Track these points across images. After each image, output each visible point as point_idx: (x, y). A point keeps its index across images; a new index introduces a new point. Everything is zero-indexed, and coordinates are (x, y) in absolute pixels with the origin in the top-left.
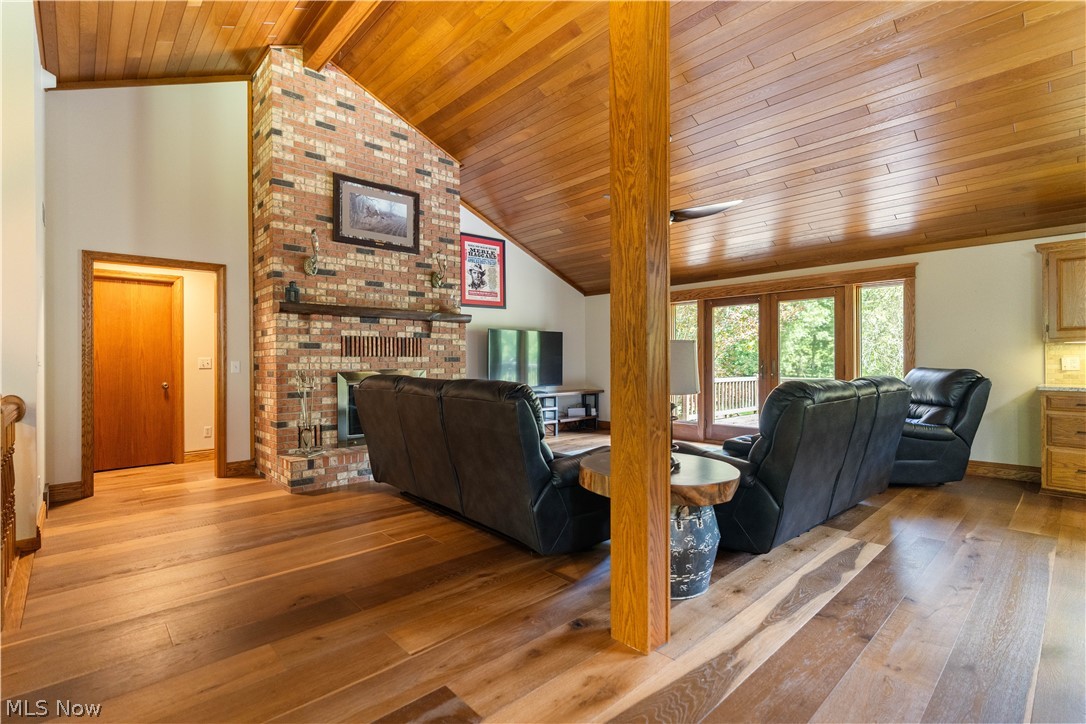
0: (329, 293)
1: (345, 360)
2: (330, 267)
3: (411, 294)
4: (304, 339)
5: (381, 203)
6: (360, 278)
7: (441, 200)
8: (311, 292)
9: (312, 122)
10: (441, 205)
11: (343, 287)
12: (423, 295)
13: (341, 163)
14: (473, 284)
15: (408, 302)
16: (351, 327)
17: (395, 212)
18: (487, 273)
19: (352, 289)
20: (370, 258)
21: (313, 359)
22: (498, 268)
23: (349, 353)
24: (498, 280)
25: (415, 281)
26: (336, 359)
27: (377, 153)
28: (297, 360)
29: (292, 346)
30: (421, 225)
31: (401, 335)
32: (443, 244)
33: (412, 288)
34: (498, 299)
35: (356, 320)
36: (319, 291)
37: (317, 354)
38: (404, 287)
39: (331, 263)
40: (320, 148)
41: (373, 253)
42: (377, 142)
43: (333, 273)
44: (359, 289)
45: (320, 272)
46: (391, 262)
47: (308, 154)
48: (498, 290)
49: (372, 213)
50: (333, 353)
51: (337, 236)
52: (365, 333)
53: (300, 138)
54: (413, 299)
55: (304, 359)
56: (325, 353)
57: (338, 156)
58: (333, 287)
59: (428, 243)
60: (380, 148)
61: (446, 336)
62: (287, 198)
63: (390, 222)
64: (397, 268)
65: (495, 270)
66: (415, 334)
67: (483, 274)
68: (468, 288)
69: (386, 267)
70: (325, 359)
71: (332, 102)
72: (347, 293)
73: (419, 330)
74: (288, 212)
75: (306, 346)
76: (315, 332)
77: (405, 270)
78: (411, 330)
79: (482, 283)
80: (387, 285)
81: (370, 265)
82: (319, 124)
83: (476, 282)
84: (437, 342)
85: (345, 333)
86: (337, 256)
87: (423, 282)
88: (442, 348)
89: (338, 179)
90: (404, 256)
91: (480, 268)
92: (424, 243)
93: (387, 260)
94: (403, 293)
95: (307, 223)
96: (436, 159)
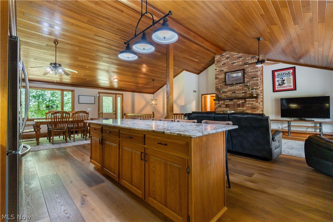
0: (224, 96)
1: (226, 109)
2: (225, 91)
3: (243, 93)
4: (219, 105)
5: (235, 75)
6: (231, 92)
7: (251, 68)
8: (221, 96)
9: (221, 65)
10: (252, 69)
11: (227, 94)
12: (246, 93)
13: (227, 70)
14: (279, 85)
15: (242, 95)
16: (227, 102)
17: (238, 76)
18: (286, 80)
19: (229, 94)
20: (233, 87)
21: (220, 109)
22: (292, 77)
23: (227, 107)
24: (292, 81)
25: (244, 90)
26: (224, 108)
27: (234, 64)
28: (218, 109)
29: (217, 106)
30: (245, 76)
31: (238, 103)
32: (252, 79)
33: (243, 92)
34: (292, 87)
35: (228, 101)
36: (223, 96)
37: (221, 108)
38: (241, 92)
39: (225, 90)
40: (223, 69)
41: (233, 86)
42: (234, 62)
43: (225, 92)
44: (231, 94)
45: (223, 92)
46: (238, 87)
47: (221, 71)
48: (292, 84)
49: (233, 77)
50: (224, 107)
51: (226, 85)
52: (230, 103)
53: (219, 69)
54: (244, 94)
55: (219, 109)
56: (222, 107)
57: (226, 69)
58: (225, 94)
59: (248, 80)
60: (235, 63)
61: (252, 102)
62: (217, 80)
63: (237, 78)
64: (239, 88)
65: (290, 78)
66: (242, 102)
67: (284, 81)
68: (276, 86)
69: (236, 88)
70: (222, 109)
71: (225, 59)
72: (228, 95)
73: (243, 101)
74: (217, 83)
75: (219, 106)
76: (220, 103)
77: (241, 88)
78: (241, 102)
79: (284, 83)
80: (237, 92)
81: (233, 89)
82: (222, 64)
83: (281, 84)
84: (249, 104)
85: (226, 103)
86: (226, 88)
87: (246, 90)
88: (250, 105)
89: (226, 73)
90: (241, 85)
91: (283, 79)
92: (246, 80)
93: (237, 87)
94: (241, 93)
95: (221, 84)
96: (250, 58)
